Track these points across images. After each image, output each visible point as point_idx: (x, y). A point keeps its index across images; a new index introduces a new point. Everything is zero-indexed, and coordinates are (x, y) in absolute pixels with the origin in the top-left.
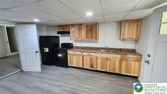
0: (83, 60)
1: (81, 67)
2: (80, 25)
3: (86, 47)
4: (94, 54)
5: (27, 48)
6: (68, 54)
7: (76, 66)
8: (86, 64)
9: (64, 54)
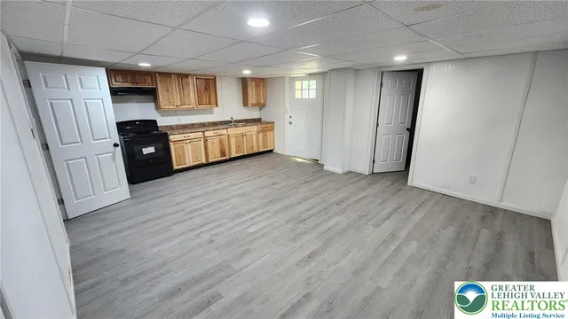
0: (206, 148)
1: (204, 161)
2: (183, 76)
3: (193, 125)
4: (224, 132)
5: (79, 140)
6: (171, 144)
7: (192, 164)
8: (212, 152)
9: (160, 145)
